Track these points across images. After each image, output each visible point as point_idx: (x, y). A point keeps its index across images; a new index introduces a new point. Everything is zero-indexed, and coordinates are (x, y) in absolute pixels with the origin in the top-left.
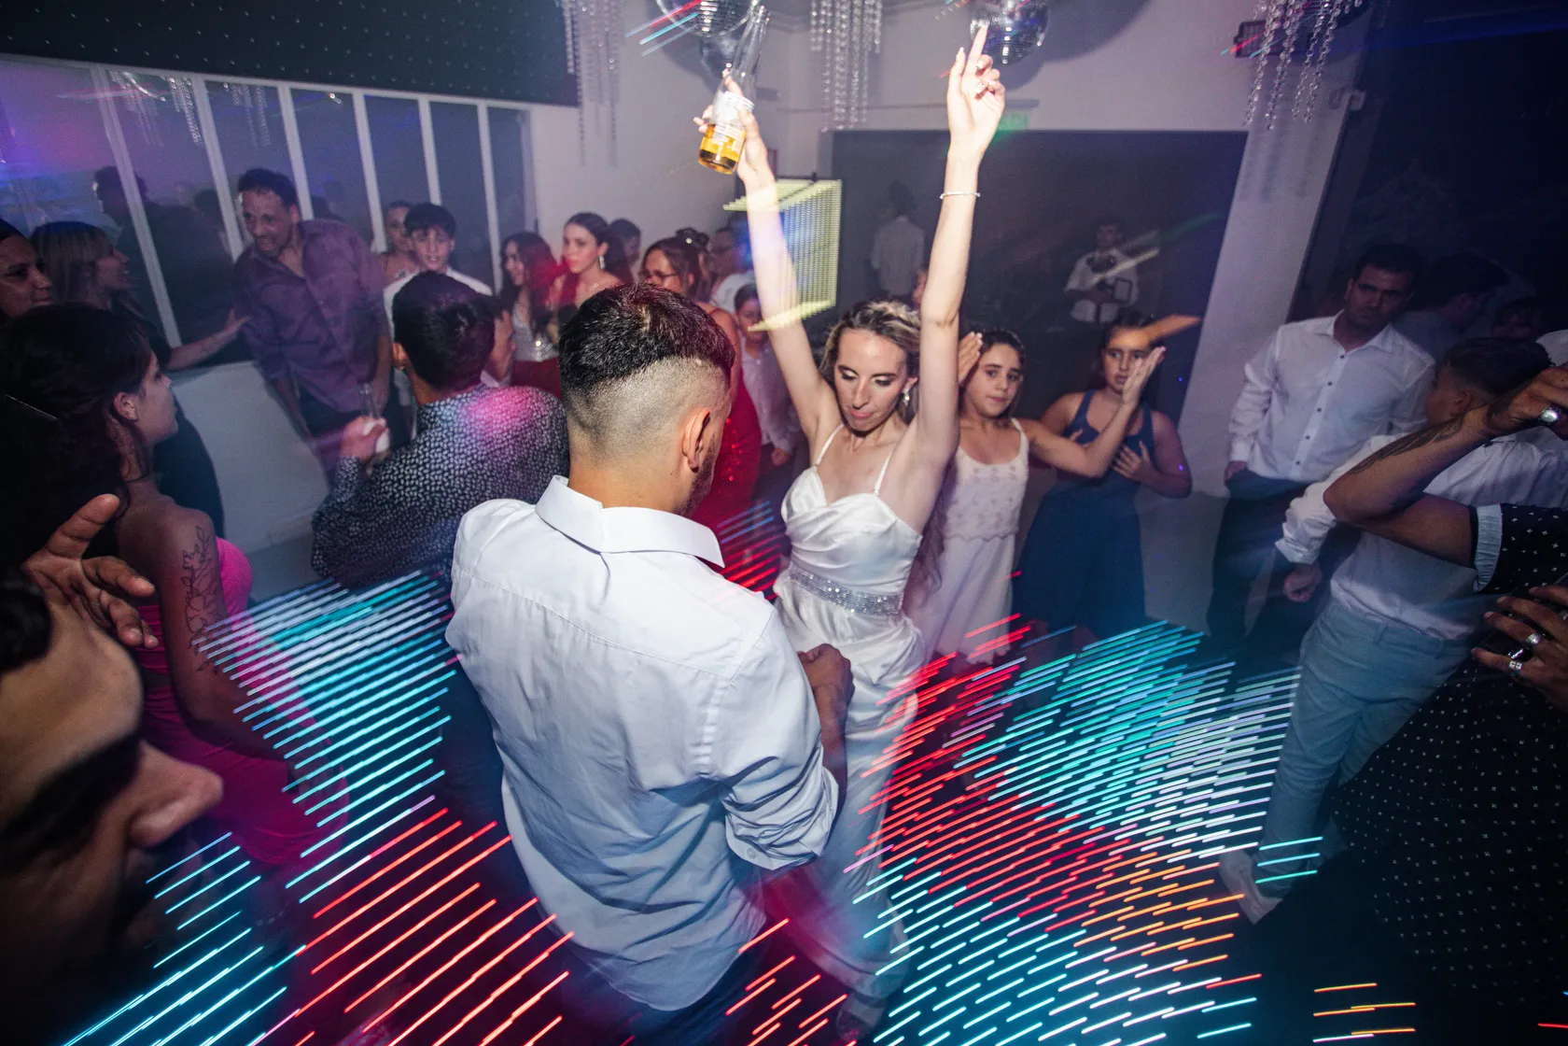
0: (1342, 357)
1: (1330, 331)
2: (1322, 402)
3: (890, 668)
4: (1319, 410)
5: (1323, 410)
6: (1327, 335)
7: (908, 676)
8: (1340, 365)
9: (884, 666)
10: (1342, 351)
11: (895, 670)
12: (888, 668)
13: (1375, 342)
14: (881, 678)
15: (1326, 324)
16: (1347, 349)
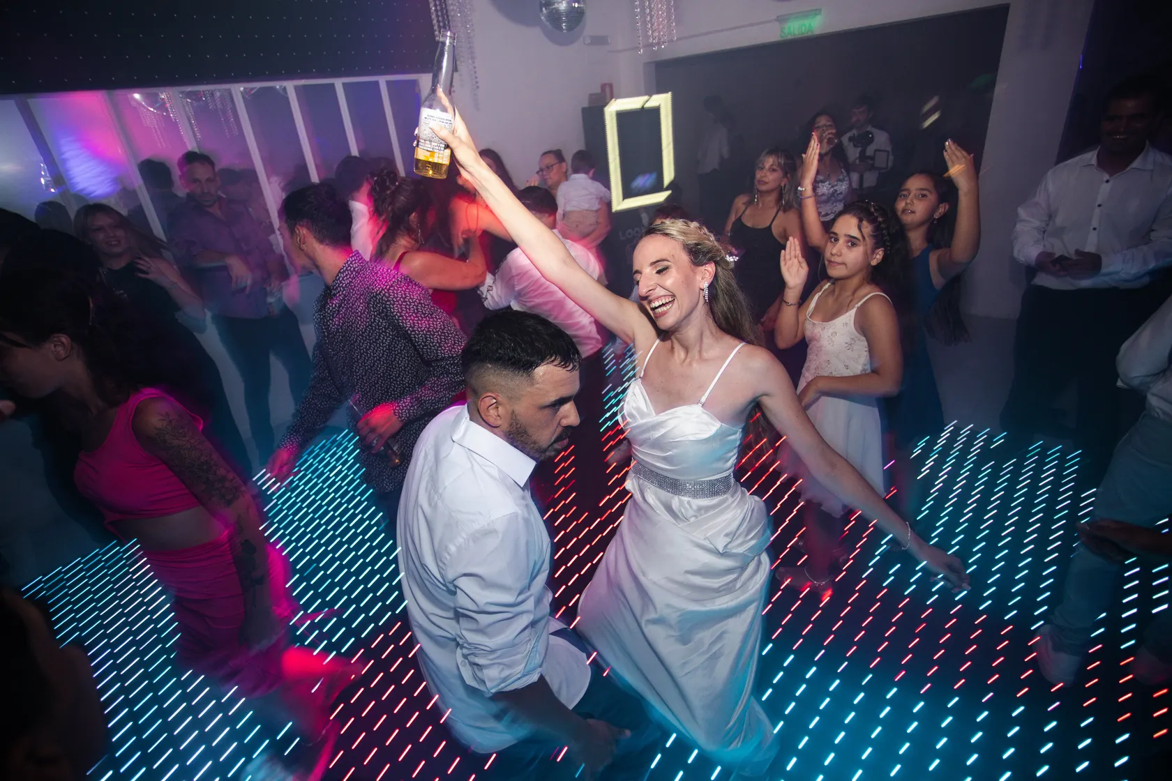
0: (1107, 181)
1: (1094, 161)
2: (1095, 223)
3: (733, 535)
4: (1095, 229)
5: (1098, 229)
6: (1091, 165)
7: (752, 539)
8: (1105, 188)
9: (727, 535)
10: (1106, 177)
11: (739, 535)
12: (731, 536)
13: (1136, 164)
14: (726, 546)
15: (1091, 157)
16: (1111, 175)
